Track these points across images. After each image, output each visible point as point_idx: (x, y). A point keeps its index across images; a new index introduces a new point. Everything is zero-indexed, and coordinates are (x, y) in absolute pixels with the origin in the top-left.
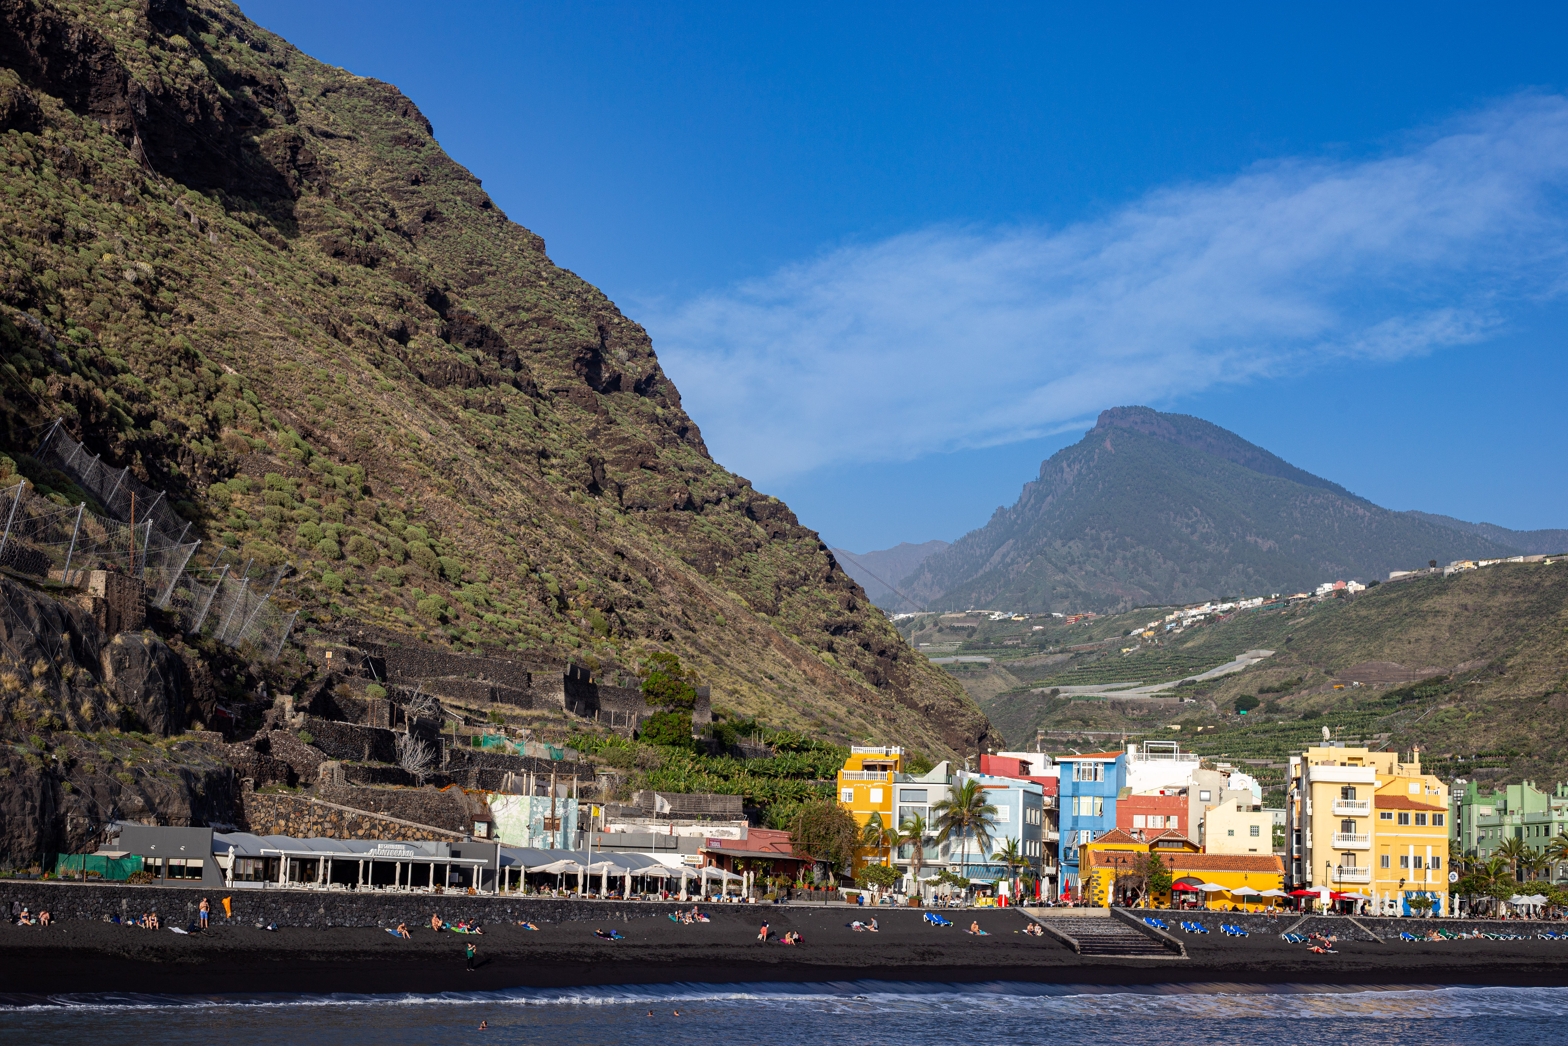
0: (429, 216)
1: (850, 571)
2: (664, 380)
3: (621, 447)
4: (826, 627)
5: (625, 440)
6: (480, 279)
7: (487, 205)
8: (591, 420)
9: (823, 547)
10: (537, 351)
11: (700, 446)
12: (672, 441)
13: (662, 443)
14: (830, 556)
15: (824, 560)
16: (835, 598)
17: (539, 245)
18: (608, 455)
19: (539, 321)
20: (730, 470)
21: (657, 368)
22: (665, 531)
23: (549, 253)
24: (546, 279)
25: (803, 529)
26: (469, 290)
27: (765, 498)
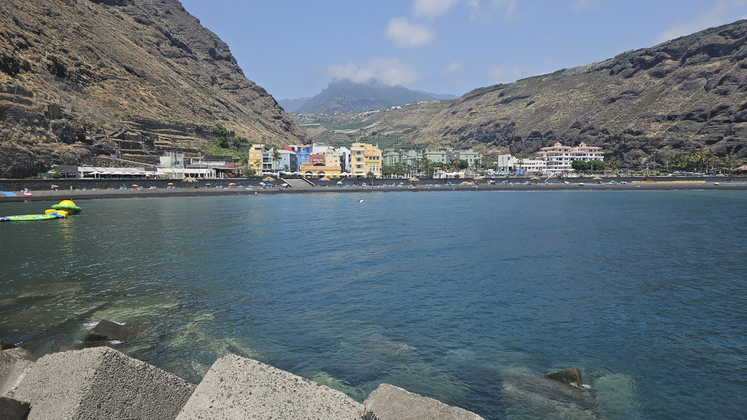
0: (168, 12)
1: (280, 104)
2: (232, 57)
3: (222, 74)
4: (274, 117)
5: (222, 72)
6: (182, 30)
7: (183, 10)
8: (214, 67)
9: (273, 99)
10: (198, 49)
11: (242, 74)
12: (235, 73)
13: (232, 73)
14: (275, 101)
15: (273, 101)
16: (277, 111)
17: (198, 22)
18: (218, 76)
19: (199, 41)
20: (250, 80)
21: (231, 54)
22: (233, 95)
23: (201, 23)
24: (200, 30)
25: (268, 94)
26: (180, 32)
27: (259, 87)
